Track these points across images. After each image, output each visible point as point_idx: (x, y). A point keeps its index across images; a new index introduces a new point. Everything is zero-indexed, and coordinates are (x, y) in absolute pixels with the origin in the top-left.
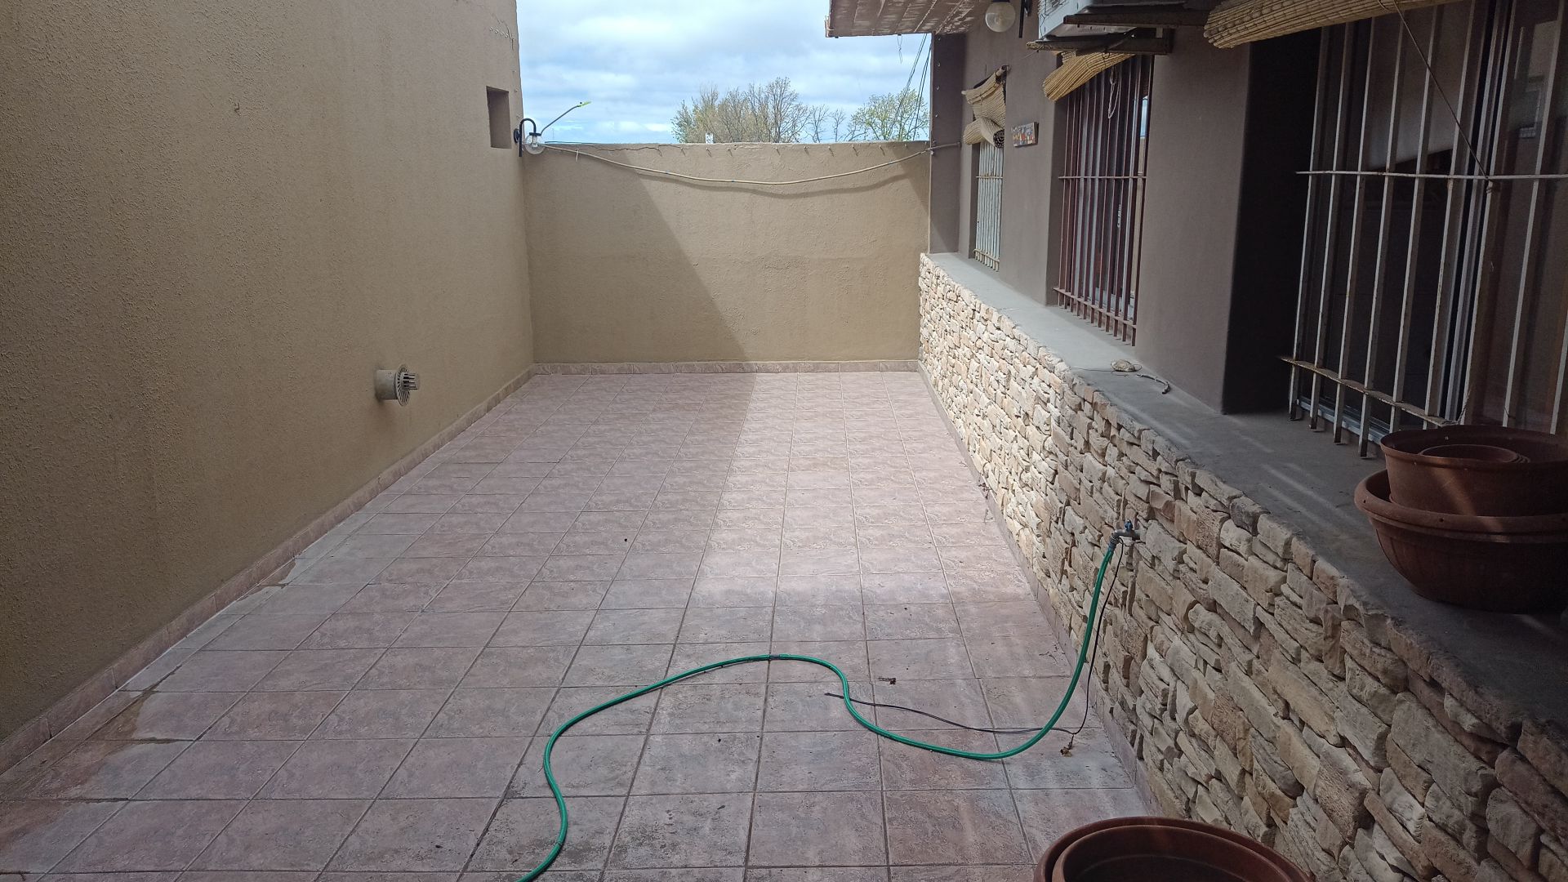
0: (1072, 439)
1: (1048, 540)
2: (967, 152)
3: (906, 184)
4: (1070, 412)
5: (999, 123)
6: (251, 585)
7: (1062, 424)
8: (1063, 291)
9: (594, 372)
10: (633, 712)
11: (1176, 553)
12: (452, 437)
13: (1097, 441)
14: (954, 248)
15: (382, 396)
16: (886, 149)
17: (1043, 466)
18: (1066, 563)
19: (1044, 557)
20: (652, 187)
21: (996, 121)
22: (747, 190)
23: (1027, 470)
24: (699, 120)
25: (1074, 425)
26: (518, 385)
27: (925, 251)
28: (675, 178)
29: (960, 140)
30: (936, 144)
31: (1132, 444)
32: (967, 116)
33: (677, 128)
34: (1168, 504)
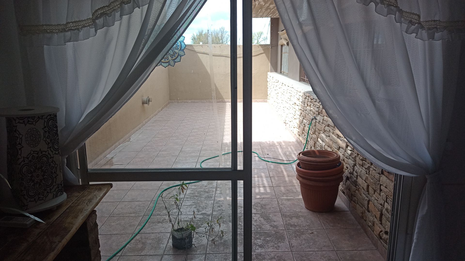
0: (304, 105)
1: (299, 128)
2: (279, 47)
3: (264, 55)
4: (304, 99)
5: (288, 40)
6: (124, 142)
7: (302, 103)
8: (303, 78)
9: (185, 102)
10: (216, 159)
11: (323, 119)
12: (155, 116)
13: (309, 104)
14: (276, 71)
15: (143, 103)
16: (259, 46)
17: (298, 113)
18: (303, 131)
19: (299, 132)
20: (200, 55)
21: (287, 39)
22: (224, 56)
23: (295, 115)
24: (198, 38)
25: (305, 102)
26: (166, 105)
27: (269, 72)
28: (206, 53)
29: (278, 44)
30: (272, 45)
31: (315, 102)
32: (279, 38)
33: (192, 41)
34: (321, 110)
